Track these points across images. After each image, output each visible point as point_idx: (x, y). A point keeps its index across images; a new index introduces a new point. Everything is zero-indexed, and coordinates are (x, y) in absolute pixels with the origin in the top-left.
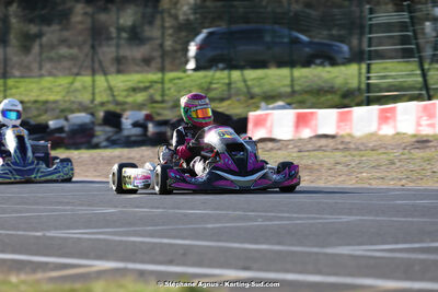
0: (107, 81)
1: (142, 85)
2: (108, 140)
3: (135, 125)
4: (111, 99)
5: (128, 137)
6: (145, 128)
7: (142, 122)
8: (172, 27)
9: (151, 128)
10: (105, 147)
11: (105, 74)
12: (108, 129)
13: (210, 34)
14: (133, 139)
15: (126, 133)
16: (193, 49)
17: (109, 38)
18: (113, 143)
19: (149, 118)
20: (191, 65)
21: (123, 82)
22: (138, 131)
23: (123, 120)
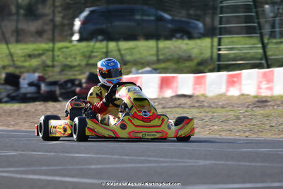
0: (8, 48)
1: (36, 52)
2: (8, 96)
3: (31, 84)
4: (11, 63)
5: (25, 94)
6: (38, 87)
7: (36, 82)
8: (61, 6)
9: (44, 88)
10: (6, 102)
11: (7, 43)
12: (9, 87)
13: (92, 12)
14: (29, 95)
15: (23, 91)
16: (77, 24)
17: (10, 14)
18: (12, 99)
19: (41, 79)
20: (76, 37)
21: (22, 49)
22: (33, 89)
23: (21, 81)
